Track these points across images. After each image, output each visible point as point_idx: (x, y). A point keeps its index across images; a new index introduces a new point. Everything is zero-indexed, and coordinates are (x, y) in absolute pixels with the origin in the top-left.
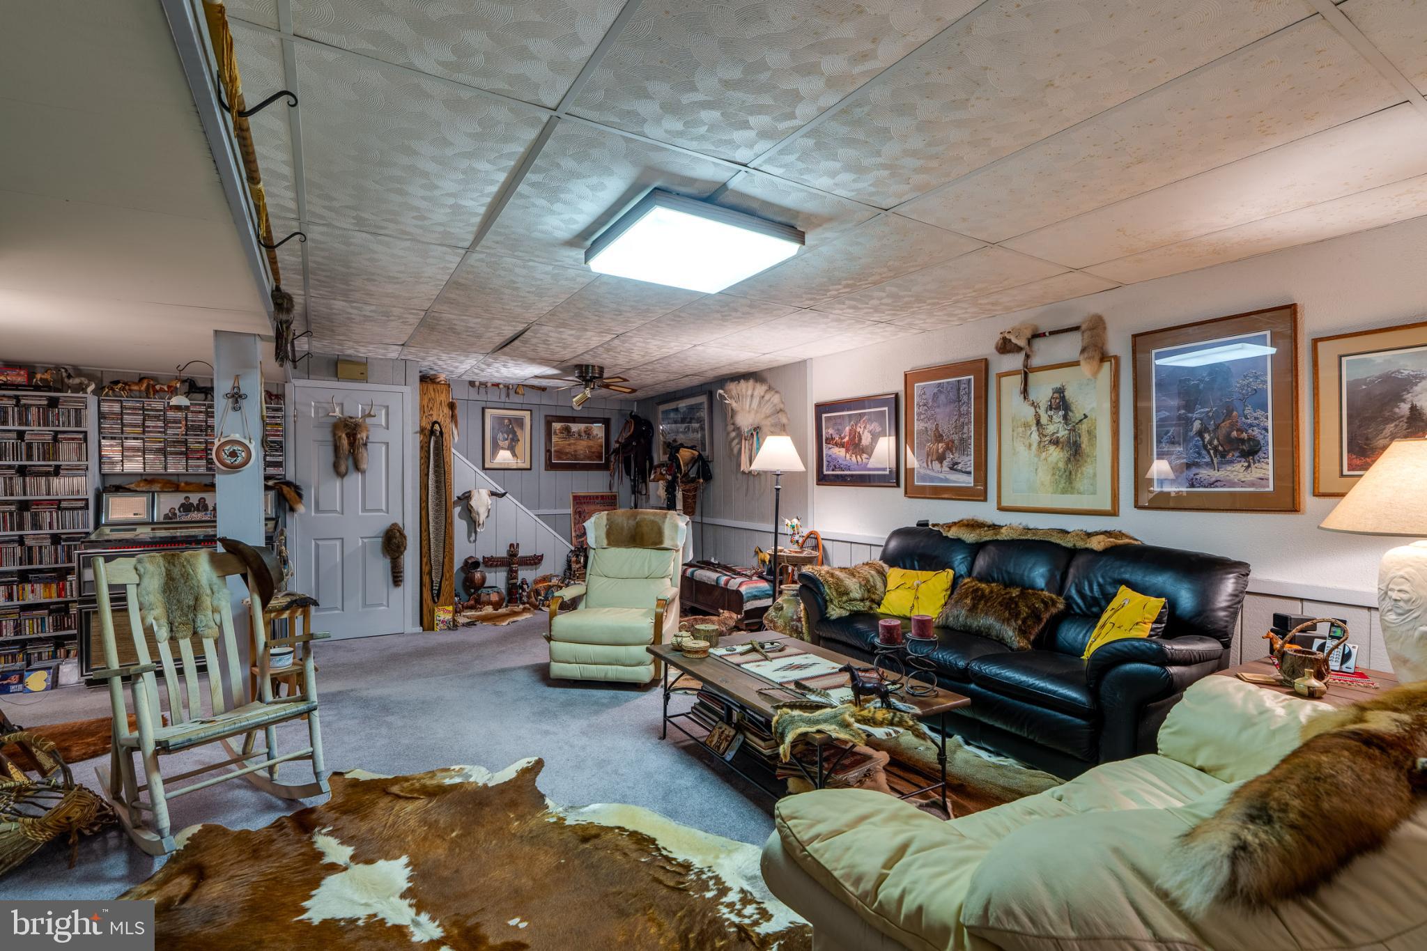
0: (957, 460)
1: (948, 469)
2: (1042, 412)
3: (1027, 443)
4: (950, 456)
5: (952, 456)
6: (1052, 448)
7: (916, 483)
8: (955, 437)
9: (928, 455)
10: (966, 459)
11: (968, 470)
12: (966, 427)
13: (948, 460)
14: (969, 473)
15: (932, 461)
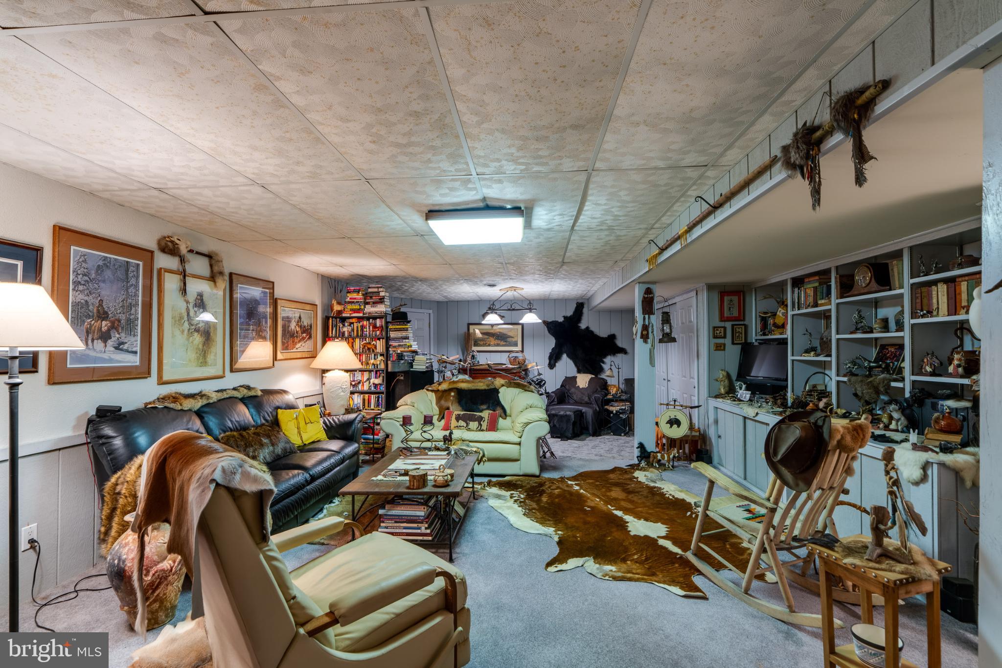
0: (123, 339)
1: (113, 349)
2: (191, 306)
3: (181, 329)
4: (115, 336)
5: (117, 336)
6: (196, 334)
7: (69, 366)
8: (123, 317)
9: (88, 333)
10: (132, 339)
11: (134, 349)
12: (133, 309)
13: (113, 339)
14: (136, 352)
15: (93, 340)
